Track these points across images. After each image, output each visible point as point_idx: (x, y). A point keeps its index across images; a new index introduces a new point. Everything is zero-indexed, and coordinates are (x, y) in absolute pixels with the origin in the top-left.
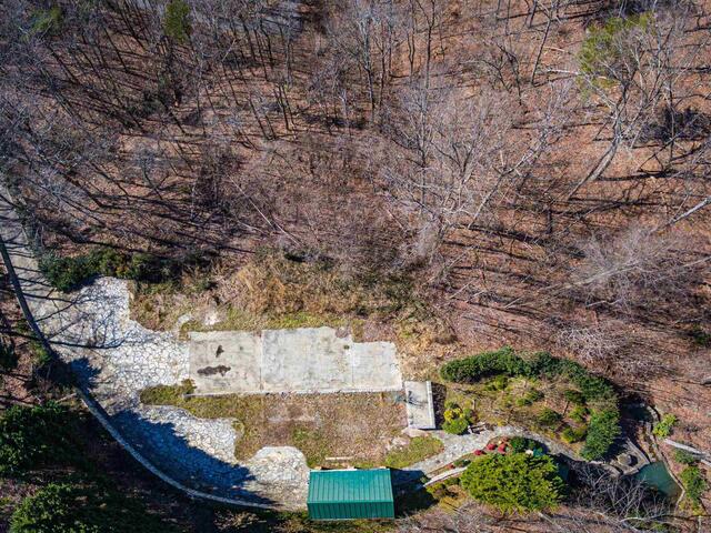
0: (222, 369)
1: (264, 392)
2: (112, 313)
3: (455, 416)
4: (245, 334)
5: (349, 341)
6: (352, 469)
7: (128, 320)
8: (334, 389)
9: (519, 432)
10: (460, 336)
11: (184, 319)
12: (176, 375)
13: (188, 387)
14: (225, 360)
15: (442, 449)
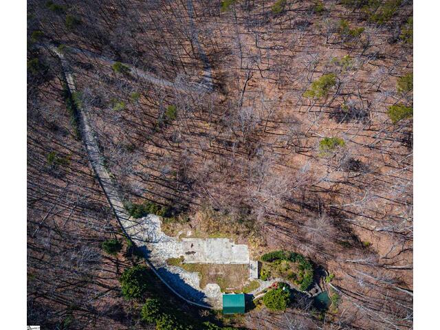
0: (193, 252)
1: (207, 262)
2: (154, 229)
3: (264, 274)
4: (200, 240)
5: (233, 244)
6: (233, 294)
7: (160, 232)
8: (228, 263)
9: (282, 280)
10: (268, 244)
11: (180, 233)
12: (178, 254)
13: (182, 259)
14: (194, 249)
15: (259, 286)
